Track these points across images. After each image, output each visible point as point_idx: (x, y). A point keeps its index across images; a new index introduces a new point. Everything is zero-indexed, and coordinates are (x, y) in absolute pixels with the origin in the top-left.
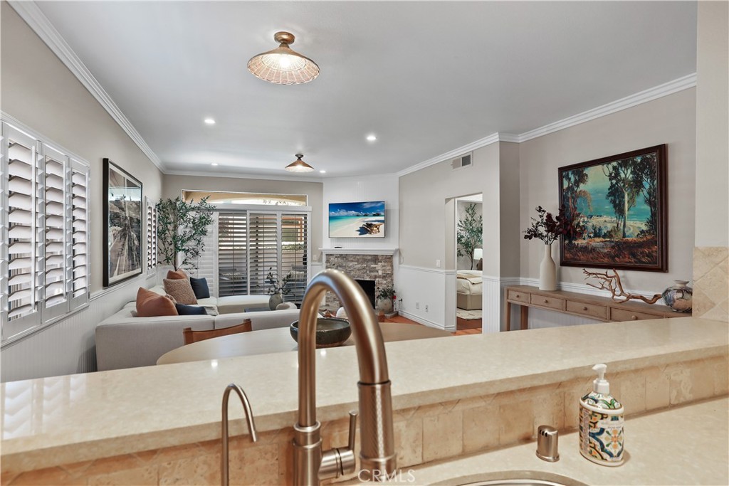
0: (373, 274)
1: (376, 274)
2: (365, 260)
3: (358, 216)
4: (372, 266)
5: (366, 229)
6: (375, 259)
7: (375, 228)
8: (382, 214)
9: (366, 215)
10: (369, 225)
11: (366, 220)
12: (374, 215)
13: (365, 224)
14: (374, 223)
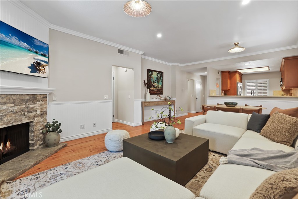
0: (31, 114)
1: (34, 113)
2: (23, 100)
3: (29, 50)
4: (31, 106)
5: (36, 67)
6: (34, 98)
7: (42, 68)
8: (47, 56)
9: (36, 53)
10: (39, 64)
11: (37, 58)
12: (42, 55)
13: (35, 61)
14: (42, 63)
